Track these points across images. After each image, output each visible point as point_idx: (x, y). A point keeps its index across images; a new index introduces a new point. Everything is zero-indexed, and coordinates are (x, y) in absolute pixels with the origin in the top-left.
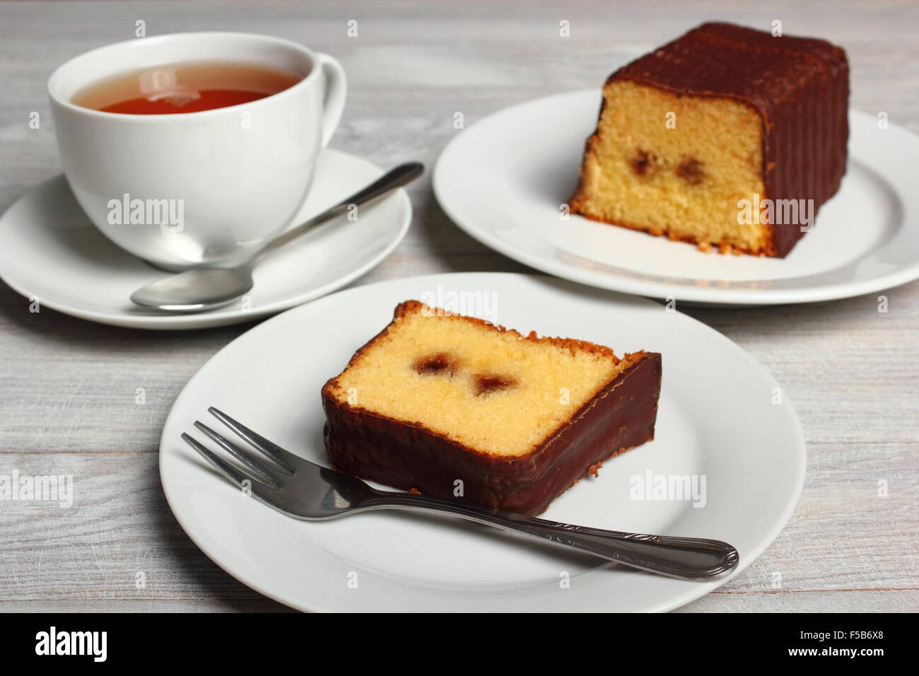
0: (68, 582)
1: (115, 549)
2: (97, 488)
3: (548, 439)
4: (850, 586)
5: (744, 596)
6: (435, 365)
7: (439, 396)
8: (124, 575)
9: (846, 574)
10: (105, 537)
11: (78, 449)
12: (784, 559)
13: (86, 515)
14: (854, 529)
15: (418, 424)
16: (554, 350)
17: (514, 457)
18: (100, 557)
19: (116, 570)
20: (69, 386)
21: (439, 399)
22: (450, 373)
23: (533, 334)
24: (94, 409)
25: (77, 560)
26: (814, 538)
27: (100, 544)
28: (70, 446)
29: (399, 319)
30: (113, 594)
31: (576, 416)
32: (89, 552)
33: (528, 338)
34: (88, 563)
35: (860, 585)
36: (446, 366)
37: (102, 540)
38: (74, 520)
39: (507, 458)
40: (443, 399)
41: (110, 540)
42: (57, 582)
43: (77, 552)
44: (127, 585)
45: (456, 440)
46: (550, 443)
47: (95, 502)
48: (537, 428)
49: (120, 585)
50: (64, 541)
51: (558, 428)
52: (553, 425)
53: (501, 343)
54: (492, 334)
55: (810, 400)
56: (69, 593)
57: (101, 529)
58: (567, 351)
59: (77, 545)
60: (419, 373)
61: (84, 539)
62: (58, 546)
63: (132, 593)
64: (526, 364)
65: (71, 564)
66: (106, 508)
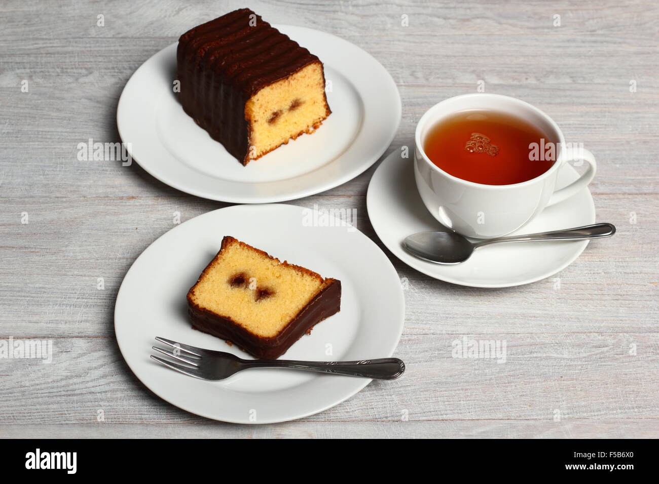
0: (90, 414)
1: (108, 396)
2: (95, 360)
3: (285, 328)
4: (431, 418)
5: (384, 423)
6: (239, 280)
7: (239, 301)
8: (114, 410)
9: (431, 412)
10: (102, 388)
11: (83, 335)
12: (405, 403)
13: (92, 376)
14: (441, 386)
15: (229, 318)
16: (294, 272)
17: (269, 338)
18: (102, 400)
19: (110, 407)
20: (72, 293)
21: (239, 303)
22: (245, 286)
23: (285, 262)
24: (87, 309)
25: (91, 401)
26: (421, 391)
27: (100, 393)
28: (79, 333)
29: (223, 250)
30: (110, 420)
31: (298, 315)
32: (96, 397)
33: (283, 264)
34: (97, 403)
35: (436, 418)
36: (244, 281)
37: (101, 391)
38: (87, 379)
39: (266, 338)
40: (241, 303)
41: (105, 390)
42: (84, 414)
43: (90, 397)
44: (116, 416)
45: (245, 327)
46: (285, 330)
47: (95, 368)
48: (280, 322)
49: (112, 416)
50: (84, 391)
51: (289, 321)
52: (288, 319)
53: (270, 267)
54: (267, 260)
55: (439, 305)
56: (90, 420)
57: (100, 384)
58: (300, 273)
59: (90, 393)
60: (231, 285)
61: (93, 390)
62: (82, 394)
63: (118, 420)
64: (280, 281)
65: (89, 404)
66: (100, 372)
